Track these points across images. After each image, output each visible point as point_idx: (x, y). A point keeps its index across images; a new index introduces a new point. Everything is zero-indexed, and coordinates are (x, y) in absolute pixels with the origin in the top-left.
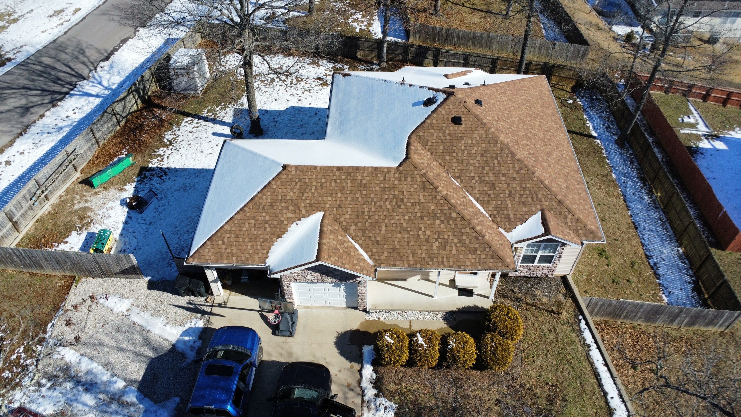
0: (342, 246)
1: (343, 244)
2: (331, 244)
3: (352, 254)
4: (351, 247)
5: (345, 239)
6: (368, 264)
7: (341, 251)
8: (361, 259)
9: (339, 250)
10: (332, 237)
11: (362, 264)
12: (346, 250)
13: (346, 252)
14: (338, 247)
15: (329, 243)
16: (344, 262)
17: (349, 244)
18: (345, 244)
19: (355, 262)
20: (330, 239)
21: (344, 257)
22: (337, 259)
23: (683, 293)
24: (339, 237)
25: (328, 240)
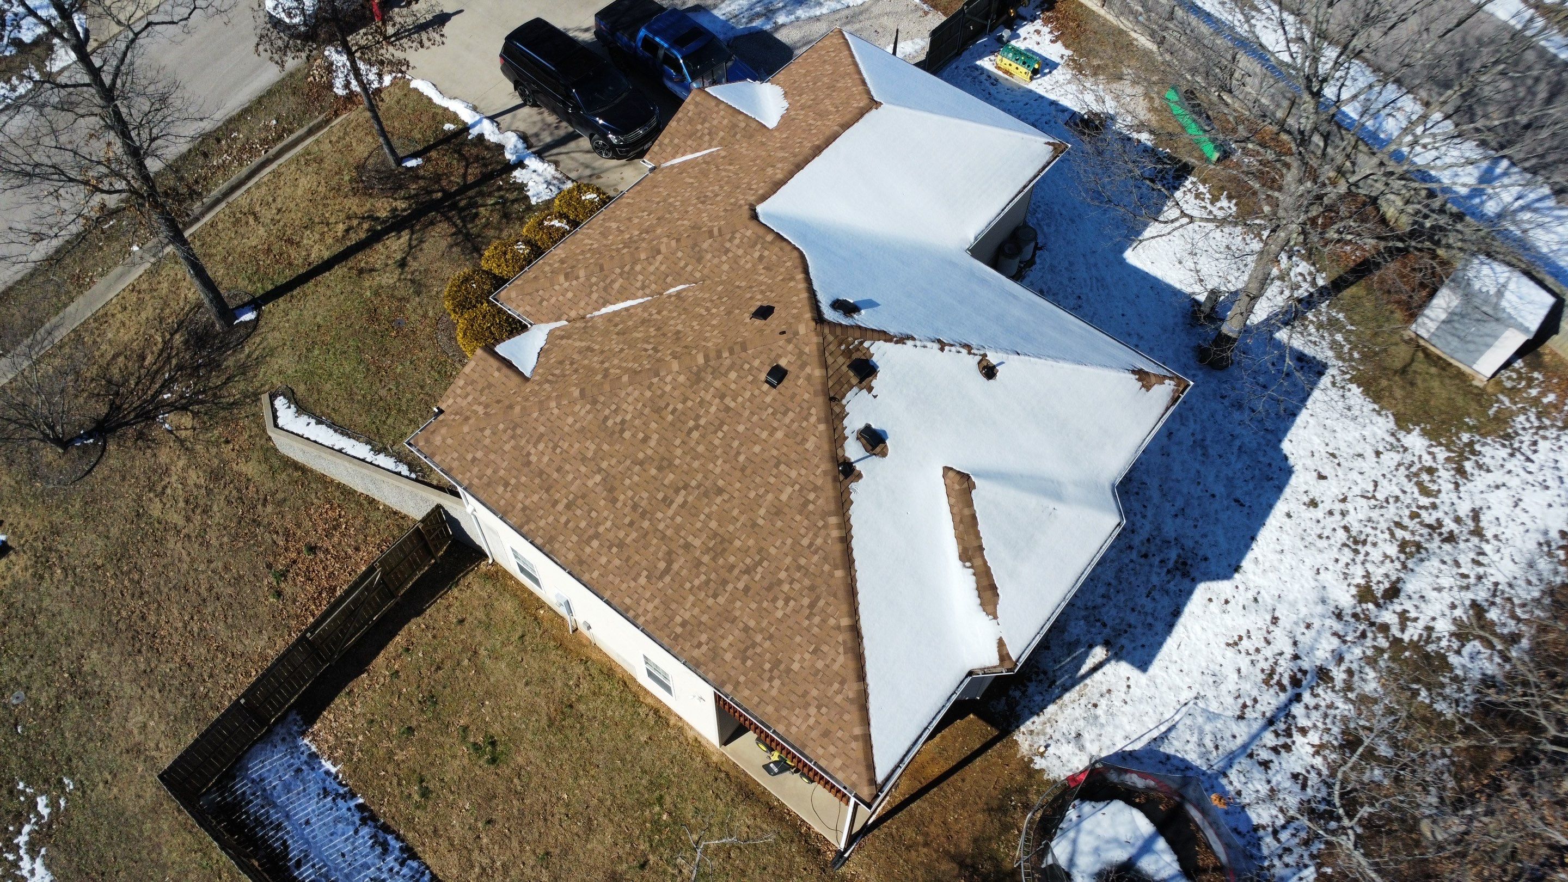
0: (706, 131)
1: (709, 134)
2: (714, 116)
3: (689, 142)
4: (700, 145)
5: (715, 142)
6: (667, 160)
7: (699, 127)
8: (677, 152)
9: (702, 124)
10: (725, 122)
11: (669, 149)
12: (699, 134)
13: (695, 134)
14: (707, 125)
15: (717, 113)
16: (682, 123)
17: (707, 145)
18: (707, 138)
19: (676, 141)
20: (723, 118)
21: (689, 127)
22: (690, 114)
23: (301, 816)
24: (721, 134)
25: (722, 113)
